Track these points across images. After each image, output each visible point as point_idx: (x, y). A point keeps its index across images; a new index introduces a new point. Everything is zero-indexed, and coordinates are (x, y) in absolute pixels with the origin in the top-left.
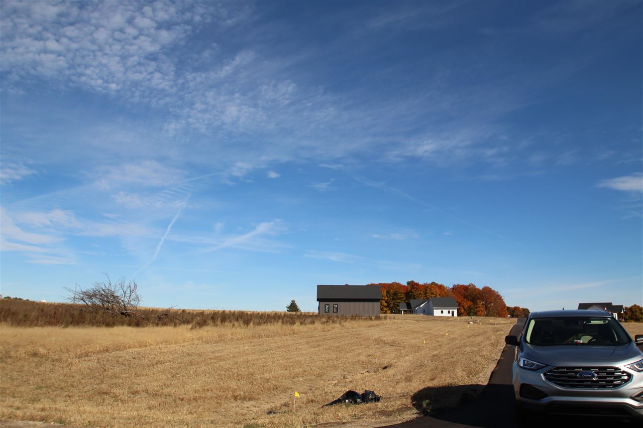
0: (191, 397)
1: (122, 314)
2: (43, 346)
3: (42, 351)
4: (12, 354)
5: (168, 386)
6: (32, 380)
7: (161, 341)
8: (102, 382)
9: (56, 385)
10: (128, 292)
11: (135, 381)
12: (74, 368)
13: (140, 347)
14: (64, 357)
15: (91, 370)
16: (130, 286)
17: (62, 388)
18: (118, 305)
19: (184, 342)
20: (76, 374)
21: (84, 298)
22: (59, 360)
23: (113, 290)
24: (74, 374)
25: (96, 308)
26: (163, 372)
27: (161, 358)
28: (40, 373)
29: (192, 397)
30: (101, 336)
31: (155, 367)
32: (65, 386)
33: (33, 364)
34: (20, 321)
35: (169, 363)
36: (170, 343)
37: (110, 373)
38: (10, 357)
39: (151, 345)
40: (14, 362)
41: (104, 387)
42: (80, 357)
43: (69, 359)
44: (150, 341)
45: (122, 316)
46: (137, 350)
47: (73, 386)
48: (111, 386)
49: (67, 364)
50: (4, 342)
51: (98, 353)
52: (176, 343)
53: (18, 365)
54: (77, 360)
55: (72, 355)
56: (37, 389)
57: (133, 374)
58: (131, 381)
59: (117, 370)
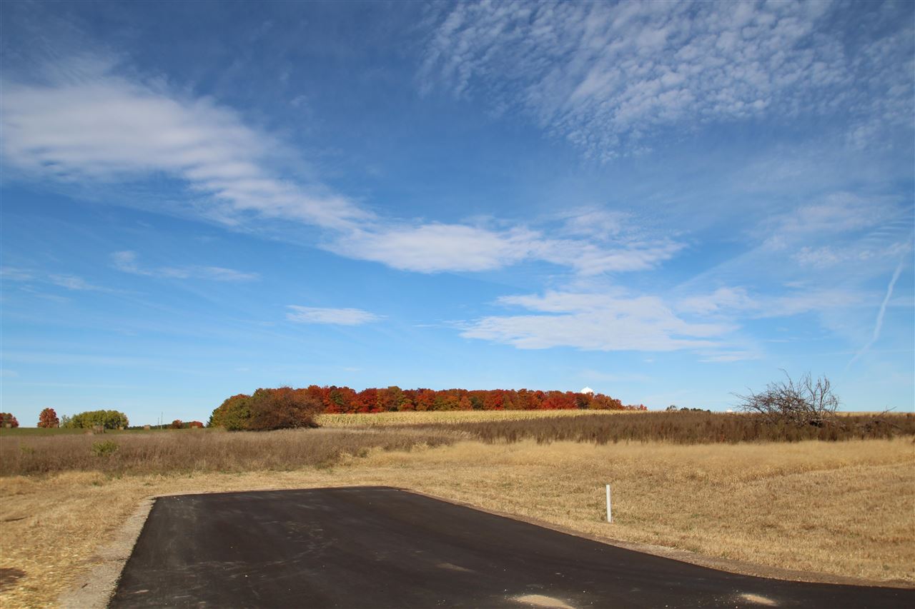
0: (888, 538)
1: (812, 423)
2: (703, 467)
3: (700, 473)
4: (668, 476)
5: (859, 522)
6: (688, 507)
7: (862, 460)
8: (769, 513)
9: (714, 513)
10: (819, 392)
11: (812, 512)
12: (737, 494)
13: (829, 468)
14: (726, 480)
15: (758, 497)
16: (819, 384)
17: (720, 518)
18: (806, 411)
19: (899, 461)
20: (739, 502)
21: (759, 405)
22: (720, 484)
23: (796, 391)
24: (736, 502)
25: (775, 418)
26: (856, 503)
27: (857, 485)
28: (698, 499)
29: (891, 539)
30: (775, 453)
31: (845, 495)
32: (723, 516)
33: (691, 489)
34: (683, 436)
35: (865, 491)
36: (875, 464)
37: (781, 501)
38: (667, 480)
39: (844, 465)
40: (670, 486)
41: (771, 518)
42: (746, 480)
43: (732, 484)
44: (843, 460)
45: (811, 426)
46: (822, 472)
47: (733, 516)
48: (779, 517)
49: (729, 490)
50: (661, 463)
51: (769, 475)
52: (885, 463)
53: (674, 489)
54: (741, 484)
55: (736, 478)
56: (692, 517)
57: (812, 504)
58: (806, 512)
59: (790, 498)
